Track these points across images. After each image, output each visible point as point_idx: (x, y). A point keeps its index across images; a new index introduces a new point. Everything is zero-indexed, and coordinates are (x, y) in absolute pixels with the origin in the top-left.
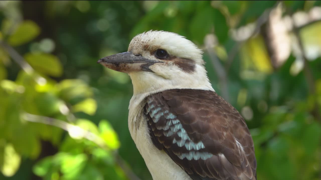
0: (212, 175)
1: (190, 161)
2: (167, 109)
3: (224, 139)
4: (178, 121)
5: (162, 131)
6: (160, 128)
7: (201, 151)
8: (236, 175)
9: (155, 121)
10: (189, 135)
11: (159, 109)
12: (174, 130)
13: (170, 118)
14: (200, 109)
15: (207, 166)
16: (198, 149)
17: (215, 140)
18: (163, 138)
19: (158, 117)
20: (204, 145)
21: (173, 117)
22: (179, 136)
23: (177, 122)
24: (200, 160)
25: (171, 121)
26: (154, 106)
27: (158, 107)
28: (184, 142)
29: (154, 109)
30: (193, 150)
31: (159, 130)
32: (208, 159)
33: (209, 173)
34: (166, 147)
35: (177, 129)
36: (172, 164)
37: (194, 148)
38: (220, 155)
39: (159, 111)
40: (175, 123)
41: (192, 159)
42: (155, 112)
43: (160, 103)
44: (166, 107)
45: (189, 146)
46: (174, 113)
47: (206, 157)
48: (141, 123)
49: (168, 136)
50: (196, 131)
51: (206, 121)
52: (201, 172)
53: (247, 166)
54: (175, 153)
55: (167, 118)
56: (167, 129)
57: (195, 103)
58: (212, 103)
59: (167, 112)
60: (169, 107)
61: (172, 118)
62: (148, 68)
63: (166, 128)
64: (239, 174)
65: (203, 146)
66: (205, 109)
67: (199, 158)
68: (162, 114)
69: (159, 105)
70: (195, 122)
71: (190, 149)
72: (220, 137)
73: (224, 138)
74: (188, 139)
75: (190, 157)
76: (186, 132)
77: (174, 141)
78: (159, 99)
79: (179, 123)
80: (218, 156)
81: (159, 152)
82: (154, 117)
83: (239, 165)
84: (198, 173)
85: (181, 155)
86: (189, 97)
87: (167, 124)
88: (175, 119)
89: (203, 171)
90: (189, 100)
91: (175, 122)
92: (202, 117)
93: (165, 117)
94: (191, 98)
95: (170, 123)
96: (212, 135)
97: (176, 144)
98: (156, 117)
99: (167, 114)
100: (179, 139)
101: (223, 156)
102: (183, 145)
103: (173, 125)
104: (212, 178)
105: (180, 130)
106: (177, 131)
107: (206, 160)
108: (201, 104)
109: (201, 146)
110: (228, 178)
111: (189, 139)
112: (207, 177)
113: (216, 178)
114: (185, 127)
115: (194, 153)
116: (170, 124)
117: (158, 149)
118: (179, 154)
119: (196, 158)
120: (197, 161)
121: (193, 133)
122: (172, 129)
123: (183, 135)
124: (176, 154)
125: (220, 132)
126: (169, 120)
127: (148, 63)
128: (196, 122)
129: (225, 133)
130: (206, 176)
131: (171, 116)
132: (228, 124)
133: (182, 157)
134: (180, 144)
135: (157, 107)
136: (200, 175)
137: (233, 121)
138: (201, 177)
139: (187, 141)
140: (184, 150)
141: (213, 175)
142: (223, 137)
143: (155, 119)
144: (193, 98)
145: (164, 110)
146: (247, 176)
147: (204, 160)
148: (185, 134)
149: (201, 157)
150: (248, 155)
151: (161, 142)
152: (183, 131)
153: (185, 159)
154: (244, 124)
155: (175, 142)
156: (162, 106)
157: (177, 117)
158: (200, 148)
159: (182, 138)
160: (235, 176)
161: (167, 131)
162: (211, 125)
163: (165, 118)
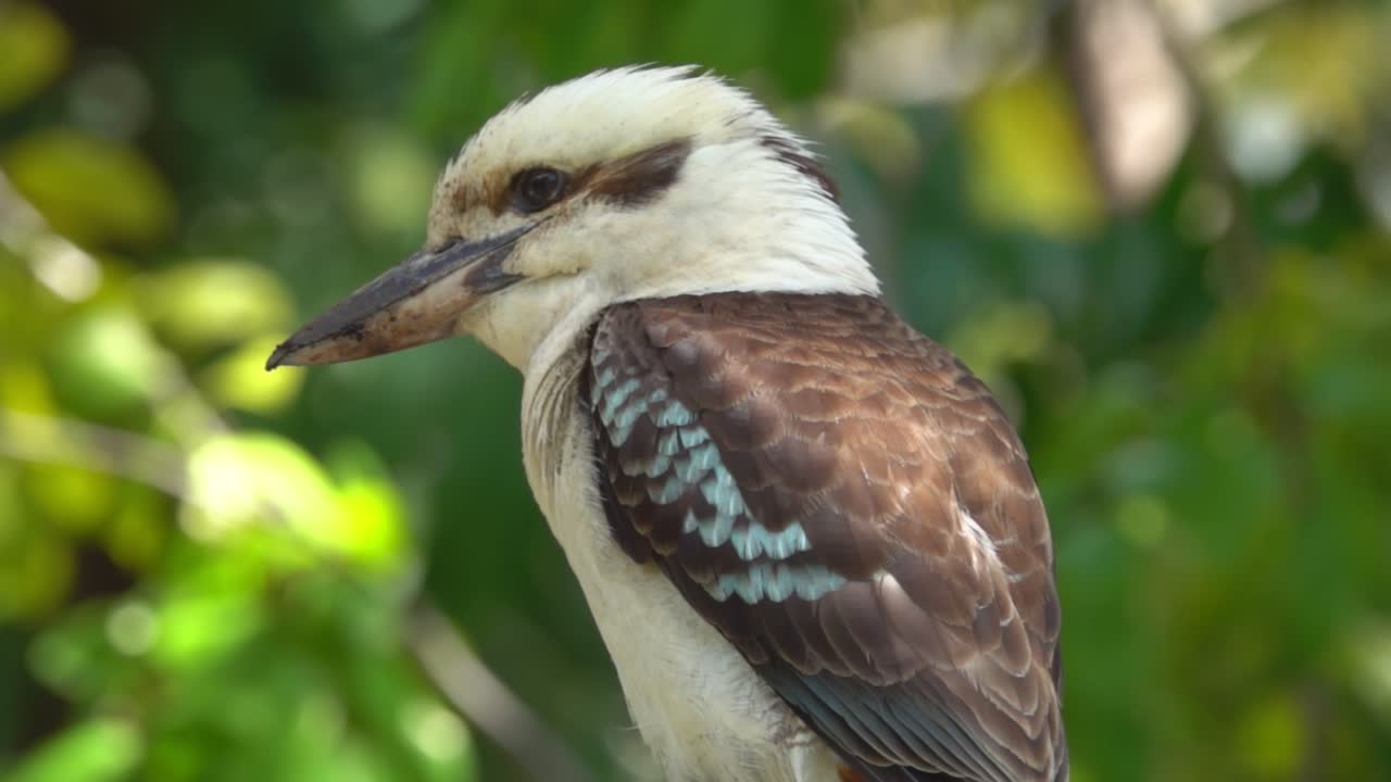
0: (842, 666)
1: (754, 606)
2: (661, 385)
3: (897, 514)
4: (701, 434)
5: (642, 478)
6: (633, 470)
7: (797, 561)
8: (949, 659)
9: (618, 439)
10: (746, 495)
11: (632, 385)
12: (690, 473)
13: (671, 422)
14: (797, 388)
15: (823, 625)
16: (782, 553)
17: (853, 519)
18: (648, 509)
19: (626, 420)
20: (809, 537)
21: (683, 421)
22: (709, 500)
23: (701, 440)
24: (794, 599)
25: (673, 439)
26: (614, 373)
27: (629, 377)
28: (731, 522)
29: (612, 387)
30: (762, 558)
31: (630, 478)
32: (827, 597)
33: (830, 655)
34: (659, 551)
35: (702, 471)
36: (692, 624)
37: (769, 550)
38: (877, 577)
39: (630, 394)
40: (692, 443)
41: (762, 595)
42: (616, 399)
43: (634, 361)
44: (659, 376)
45: (749, 543)
46: (688, 403)
47: (818, 586)
48: (568, 446)
49: (663, 501)
50: (773, 480)
51: (823, 435)
52: (798, 653)
53: (1004, 623)
54: (692, 576)
55: (659, 425)
56: (663, 471)
57: (778, 358)
58: (851, 355)
59: (659, 394)
60: (670, 374)
61: (679, 423)
62: (500, 270)
63: (656, 469)
64: (963, 654)
65: (803, 543)
66: (822, 388)
67: (790, 591)
68: (643, 407)
69: (631, 371)
70: (774, 442)
71: (750, 555)
72: (880, 504)
73: (898, 507)
74: (744, 511)
75: (753, 588)
76: (734, 483)
77: (690, 523)
78: (633, 343)
79: (706, 443)
80: (872, 582)
81: (637, 570)
82: (612, 424)
83: (962, 622)
84: (787, 659)
85: (717, 580)
86: (753, 336)
87: (660, 450)
88: (691, 427)
89: (809, 649)
90: (754, 347)
91: (691, 439)
92: (806, 418)
93: (654, 421)
94: (764, 339)
95: (670, 446)
96: (845, 496)
97: (696, 534)
98: (620, 421)
99: (661, 407)
100: (707, 512)
101: (889, 582)
102: (725, 537)
103: (683, 454)
104: (845, 675)
105: (710, 475)
106: (699, 476)
107: (819, 601)
108: (804, 363)
109: (796, 541)
110: (913, 673)
111: (748, 514)
112: (825, 672)
113: (863, 678)
114: (729, 460)
115: (767, 569)
116: (674, 448)
117: (631, 560)
118: (711, 576)
119: (777, 592)
120: (782, 603)
121: (762, 487)
122: (679, 470)
123: (724, 494)
124: (698, 579)
125: (880, 481)
126: (672, 429)
127: (491, 253)
128: (777, 442)
129: (904, 490)
130: (818, 670)
131: (676, 414)
132: (924, 448)
133: (720, 593)
134: (713, 535)
135: (622, 379)
136: (795, 665)
137: (950, 433)
138: (800, 672)
139: (741, 522)
140: (727, 560)
141: (848, 664)
142: (892, 505)
143: (618, 430)
144: (773, 341)
145: (652, 389)
146: (1003, 664)
147: (808, 599)
148: (731, 488)
149: (798, 590)
150: (1016, 578)
151: (642, 531)
152: (725, 478)
153: (735, 599)
154: (1003, 444)
155: (694, 528)
156: (642, 374)
157: (700, 418)
158: (793, 551)
159: (719, 509)
160: (942, 667)
161: (661, 481)
162: (844, 452)
163: (651, 422)
